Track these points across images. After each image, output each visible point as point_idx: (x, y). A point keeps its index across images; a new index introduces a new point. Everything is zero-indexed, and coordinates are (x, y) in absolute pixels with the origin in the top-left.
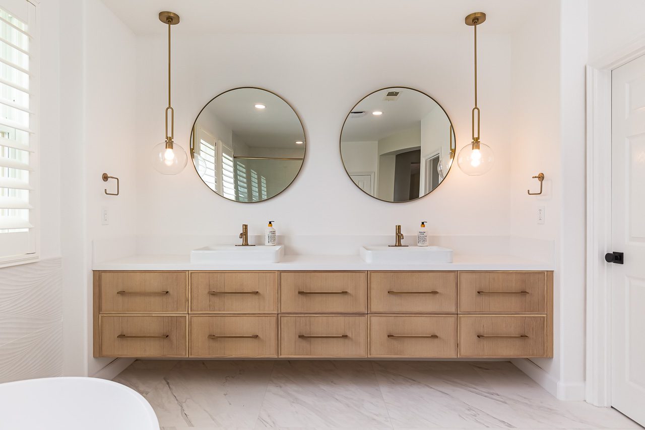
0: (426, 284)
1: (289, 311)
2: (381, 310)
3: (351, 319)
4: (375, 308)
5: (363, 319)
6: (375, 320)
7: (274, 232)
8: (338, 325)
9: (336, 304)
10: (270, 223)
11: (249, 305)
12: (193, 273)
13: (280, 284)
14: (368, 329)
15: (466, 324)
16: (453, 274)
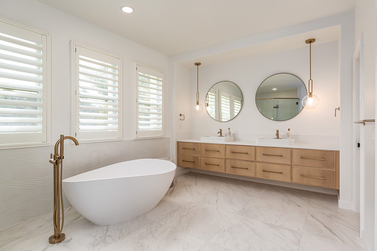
0: (278, 152)
1: (228, 158)
2: (261, 161)
3: (249, 163)
4: (258, 160)
5: (254, 163)
6: (258, 164)
7: (230, 132)
8: (245, 164)
9: (244, 157)
10: (229, 129)
11: (216, 155)
12: (201, 144)
13: (226, 149)
14: (255, 167)
15: (295, 170)
16: (289, 149)
